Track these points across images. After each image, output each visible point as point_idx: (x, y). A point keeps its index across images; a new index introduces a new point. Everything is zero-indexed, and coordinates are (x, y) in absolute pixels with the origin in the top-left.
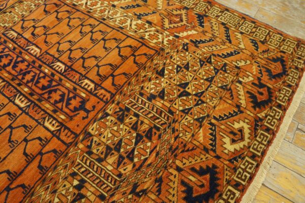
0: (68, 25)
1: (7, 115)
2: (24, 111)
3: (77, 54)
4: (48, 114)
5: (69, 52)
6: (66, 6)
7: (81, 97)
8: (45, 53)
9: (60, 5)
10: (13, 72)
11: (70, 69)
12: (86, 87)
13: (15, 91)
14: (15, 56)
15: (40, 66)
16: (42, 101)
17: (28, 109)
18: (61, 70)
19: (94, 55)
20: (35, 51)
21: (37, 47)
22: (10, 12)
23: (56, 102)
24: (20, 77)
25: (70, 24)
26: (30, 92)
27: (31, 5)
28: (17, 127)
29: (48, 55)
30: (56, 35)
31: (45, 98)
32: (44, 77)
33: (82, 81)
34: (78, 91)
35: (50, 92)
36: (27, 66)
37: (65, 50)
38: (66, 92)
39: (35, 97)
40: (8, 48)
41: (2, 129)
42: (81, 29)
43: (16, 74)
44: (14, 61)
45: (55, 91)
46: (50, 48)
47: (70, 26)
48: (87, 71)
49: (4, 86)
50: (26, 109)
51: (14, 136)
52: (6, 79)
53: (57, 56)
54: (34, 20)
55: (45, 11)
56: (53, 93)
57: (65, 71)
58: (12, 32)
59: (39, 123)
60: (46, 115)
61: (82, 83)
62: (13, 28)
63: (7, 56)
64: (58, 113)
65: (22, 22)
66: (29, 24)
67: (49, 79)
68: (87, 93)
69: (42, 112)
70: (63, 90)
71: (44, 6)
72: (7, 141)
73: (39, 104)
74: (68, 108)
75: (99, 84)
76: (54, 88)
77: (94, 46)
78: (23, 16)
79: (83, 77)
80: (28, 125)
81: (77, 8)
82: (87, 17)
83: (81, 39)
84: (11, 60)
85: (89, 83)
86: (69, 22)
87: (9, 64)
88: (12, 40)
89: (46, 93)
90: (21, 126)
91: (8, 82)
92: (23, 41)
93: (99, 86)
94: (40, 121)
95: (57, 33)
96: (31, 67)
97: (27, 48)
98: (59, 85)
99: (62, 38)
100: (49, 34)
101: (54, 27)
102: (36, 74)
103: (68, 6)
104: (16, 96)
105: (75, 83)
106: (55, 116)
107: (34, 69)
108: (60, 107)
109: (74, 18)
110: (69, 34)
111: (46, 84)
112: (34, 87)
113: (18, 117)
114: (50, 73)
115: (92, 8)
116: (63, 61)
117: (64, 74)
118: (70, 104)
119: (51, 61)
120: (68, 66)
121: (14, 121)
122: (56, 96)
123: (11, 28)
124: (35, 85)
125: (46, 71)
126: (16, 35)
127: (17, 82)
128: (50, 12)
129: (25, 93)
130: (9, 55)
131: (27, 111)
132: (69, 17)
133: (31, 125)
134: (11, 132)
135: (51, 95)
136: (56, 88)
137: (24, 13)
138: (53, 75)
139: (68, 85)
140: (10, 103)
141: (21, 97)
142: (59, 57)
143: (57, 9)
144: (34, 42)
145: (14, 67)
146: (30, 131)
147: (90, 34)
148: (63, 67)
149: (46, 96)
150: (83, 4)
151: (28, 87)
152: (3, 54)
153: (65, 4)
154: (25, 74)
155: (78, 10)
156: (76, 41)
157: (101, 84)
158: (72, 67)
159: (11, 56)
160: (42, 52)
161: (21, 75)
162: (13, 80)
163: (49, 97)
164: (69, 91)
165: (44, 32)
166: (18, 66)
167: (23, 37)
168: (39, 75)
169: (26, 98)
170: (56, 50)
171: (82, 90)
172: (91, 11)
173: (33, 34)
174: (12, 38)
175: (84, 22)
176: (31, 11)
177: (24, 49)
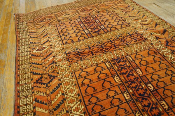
0: (159, 66)
1: (118, 99)
2: (127, 102)
3: (161, 85)
4: (139, 110)
5: (157, 81)
6: (159, 54)
7: (159, 110)
8: (144, 76)
9: (157, 53)
10: (127, 79)
11: (156, 91)
12: (163, 106)
13: (126, 89)
14: (129, 71)
15: (141, 82)
16: (138, 101)
17: (129, 102)
18: (151, 89)
19: (171, 89)
20: (140, 73)
21: (141, 70)
22: (131, 47)
23: (145, 106)
24: (129, 83)
25: (160, 66)
26: (132, 93)
27: (142, 47)
28: (122, 108)
29: (146, 78)
30: (152, 68)
31: (139, 101)
32: (142, 89)
33: (162, 101)
34: (158, 106)
35: (143, 99)
36: (134, 78)
37: (155, 79)
38: (152, 103)
39: (135, 97)
40: (127, 65)
41: (114, 105)
42: (166, 71)
43: (128, 80)
44: (128, 73)
45: (146, 99)
46: (147, 74)
47: (160, 67)
48: (165, 97)
49: (121, 84)
50: (128, 101)
51: (119, 112)
52: (122, 81)
53: (150, 80)
54: (142, 55)
55: (148, 53)
56: (144, 100)
57: (153, 91)
58: (130, 57)
59: (133, 112)
60: (138, 110)
61: (161, 102)
62: (131, 56)
63: (125, 69)
64: (144, 112)
65: (136, 54)
66: (139, 57)
67: (144, 91)
68: (163, 110)
69: (136, 108)
70: (150, 101)
71: (148, 50)
72: (115, 113)
73: (136, 102)
74: (151, 113)
75: (171, 108)
76: (145, 98)
77: (171, 84)
78: (137, 51)
79: (162, 99)
80: (127, 110)
81: (165, 58)
82: (170, 66)
83: (165, 77)
84: (127, 72)
85: (165, 104)
86: (160, 64)
87: (125, 74)
88: (129, 61)
89: (141, 98)
90: (124, 109)
91: (123, 83)
92: (134, 64)
93: (171, 109)
94: (134, 111)
95: (153, 68)
96: (136, 80)
97: (136, 69)
98: (148, 97)
99: (155, 72)
100: (148, 67)
101: (151, 64)
102: (138, 85)
104: (125, 92)
105: (157, 100)
106: (143, 113)
107: (137, 82)
108: (147, 109)
109: (163, 63)
110: (159, 71)
111: (142, 93)
112: (135, 92)
113: (123, 103)
114: (145, 88)
115: (174, 62)
116: (153, 85)
117: (152, 92)
118: (152, 111)
119: (147, 82)
120: (155, 89)
121: (121, 104)
122: (146, 103)
123: (130, 55)
124: (136, 91)
125: (143, 86)
126: (131, 60)
127: (127, 85)
128: (150, 55)
129: (130, 93)
130: (126, 68)
131: (128, 102)
132: (160, 62)
133: (129, 111)
134: (118, 109)
135: (143, 101)
136: (146, 98)
137: (137, 50)
138: (146, 90)
139: (153, 99)
140: (121, 94)
141: (128, 94)
142: (151, 82)
143: (154, 54)
144: (140, 68)
145: (128, 76)
146: (128, 114)
147: (171, 76)
148: (152, 88)
149: (140, 100)
150: (169, 57)
151: (132, 90)
152: (123, 67)
153: (159, 53)
154: (132, 83)
155: (166, 60)
156: (162, 77)
157: (172, 108)
158: (158, 91)
159: (127, 70)
160: (143, 75)
161: (130, 82)
162: (125, 82)
163: (142, 101)
164: (153, 104)
165: (146, 64)
166: (129, 77)
167: (135, 62)
168: (139, 87)
169: (130, 95)
170: (150, 77)
171: (160, 106)
172: (173, 63)
173: (140, 63)
174: (129, 60)
175: (168, 68)
176: (141, 50)
177: (134, 69)
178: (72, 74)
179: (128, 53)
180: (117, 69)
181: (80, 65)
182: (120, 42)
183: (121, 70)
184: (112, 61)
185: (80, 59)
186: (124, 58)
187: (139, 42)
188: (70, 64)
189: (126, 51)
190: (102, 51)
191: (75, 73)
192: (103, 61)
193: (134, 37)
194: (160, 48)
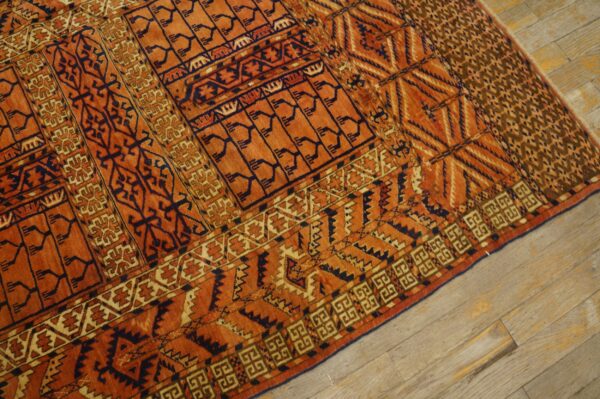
9: (76, 287)
14: (6, 197)
22: (106, 206)
30: (11, 259)
47: (15, 285)
54: (66, 236)
58: (58, 201)
63: (15, 187)
65: (70, 217)
78: (86, 223)
82: (18, 318)
88: (42, 198)
92: (30, 212)
97: (11, 214)
100: (18, 251)
103: (68, 298)
115: (36, 335)
123: (68, 200)
126: (49, 205)
128: (67, 265)
132: (36, 289)
143: (70, 279)
144: (15, 227)
150: (55, 323)
153: (73, 295)
155: (45, 310)
167: (39, 213)
172: (30, 330)
173: (33, 228)
174: (46, 199)
175: (9, 309)
176: (91, 237)
177: (11, 210)
178: (7, 63)
179: (77, 197)
180: (14, 167)
181: (35, 75)
182: (135, 171)
183: (10, 177)
184: (44, 151)
185: (59, 69)
186: (58, 183)
187: (134, 235)
188: (40, 52)
189: (84, 188)
190: (87, 122)
191: (10, 70)
192: (44, 127)
193: (164, 220)
194: (105, 304)
